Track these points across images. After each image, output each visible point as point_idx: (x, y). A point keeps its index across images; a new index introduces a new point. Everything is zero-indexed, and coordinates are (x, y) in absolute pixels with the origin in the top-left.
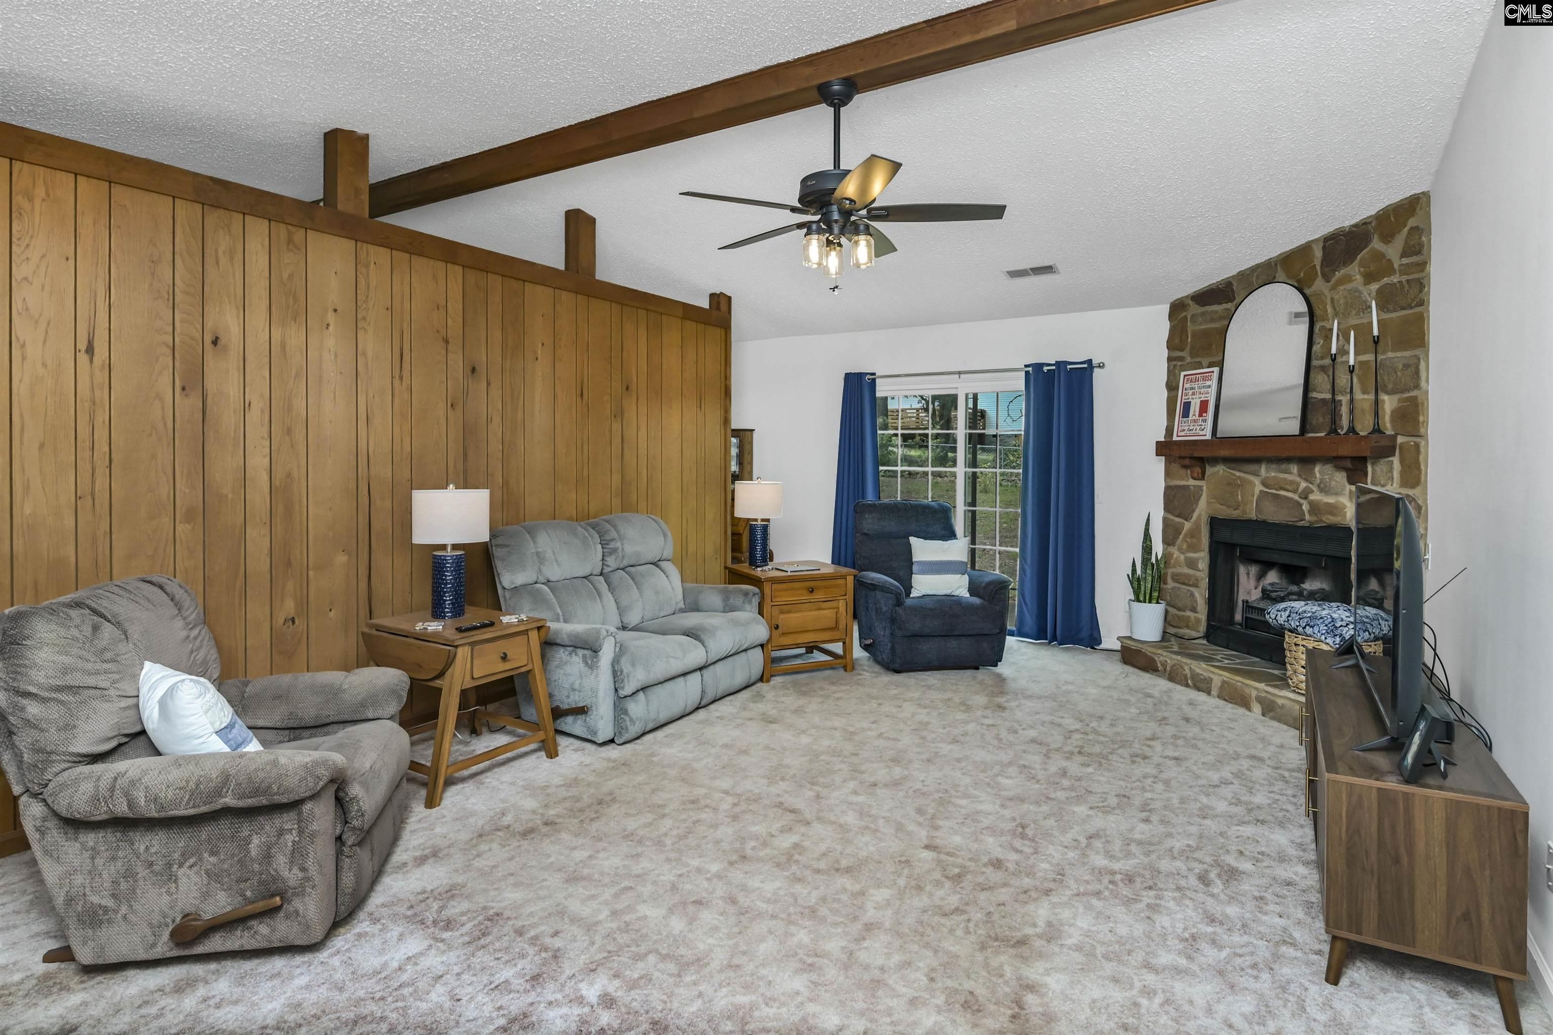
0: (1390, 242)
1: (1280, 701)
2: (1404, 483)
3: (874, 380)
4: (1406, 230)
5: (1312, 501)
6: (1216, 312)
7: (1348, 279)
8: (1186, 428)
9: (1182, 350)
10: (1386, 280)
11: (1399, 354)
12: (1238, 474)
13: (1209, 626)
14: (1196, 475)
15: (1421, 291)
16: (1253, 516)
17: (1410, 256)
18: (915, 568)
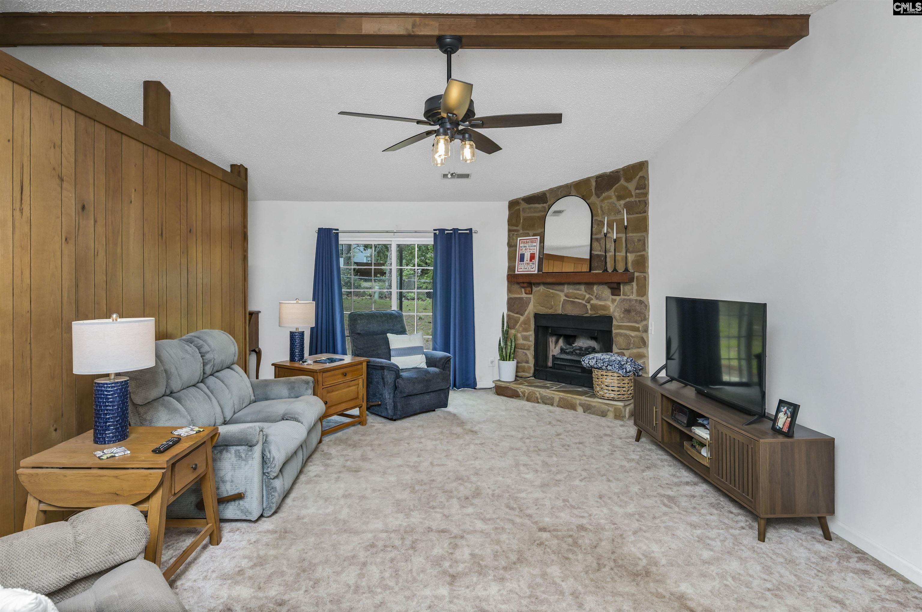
0: (630, 182)
1: (594, 404)
2: (638, 294)
3: (338, 233)
4: (638, 177)
5: (592, 304)
6: (538, 208)
7: (609, 197)
8: (523, 267)
9: (517, 226)
10: (628, 200)
11: (635, 235)
12: (551, 291)
13: (535, 370)
14: (528, 292)
15: (645, 207)
16: (560, 312)
17: (640, 189)
18: (392, 353)
